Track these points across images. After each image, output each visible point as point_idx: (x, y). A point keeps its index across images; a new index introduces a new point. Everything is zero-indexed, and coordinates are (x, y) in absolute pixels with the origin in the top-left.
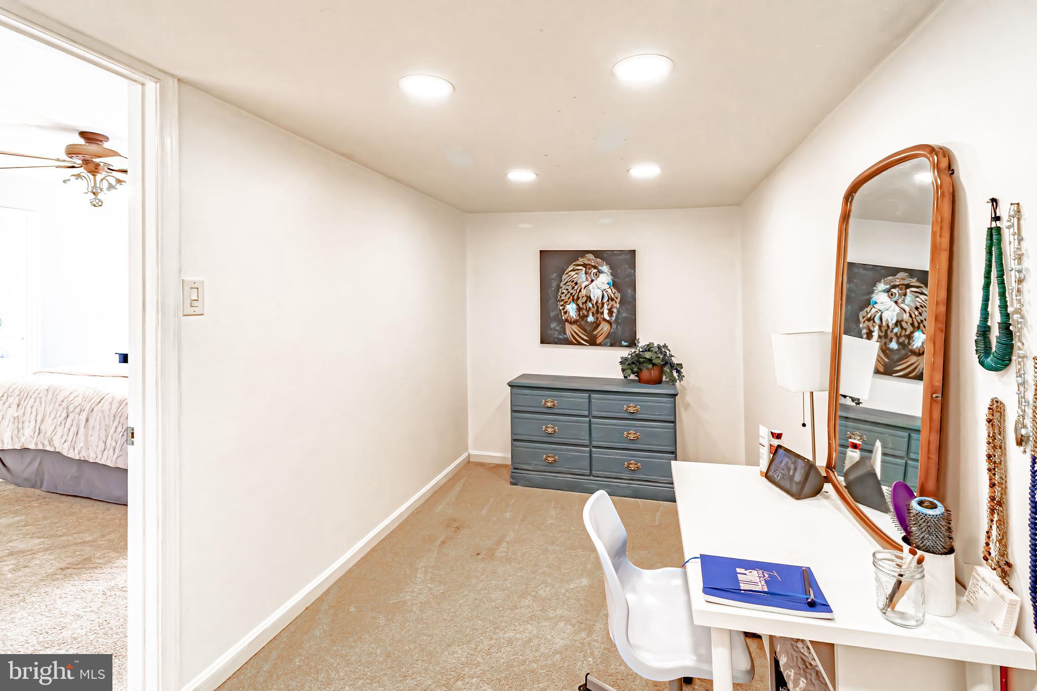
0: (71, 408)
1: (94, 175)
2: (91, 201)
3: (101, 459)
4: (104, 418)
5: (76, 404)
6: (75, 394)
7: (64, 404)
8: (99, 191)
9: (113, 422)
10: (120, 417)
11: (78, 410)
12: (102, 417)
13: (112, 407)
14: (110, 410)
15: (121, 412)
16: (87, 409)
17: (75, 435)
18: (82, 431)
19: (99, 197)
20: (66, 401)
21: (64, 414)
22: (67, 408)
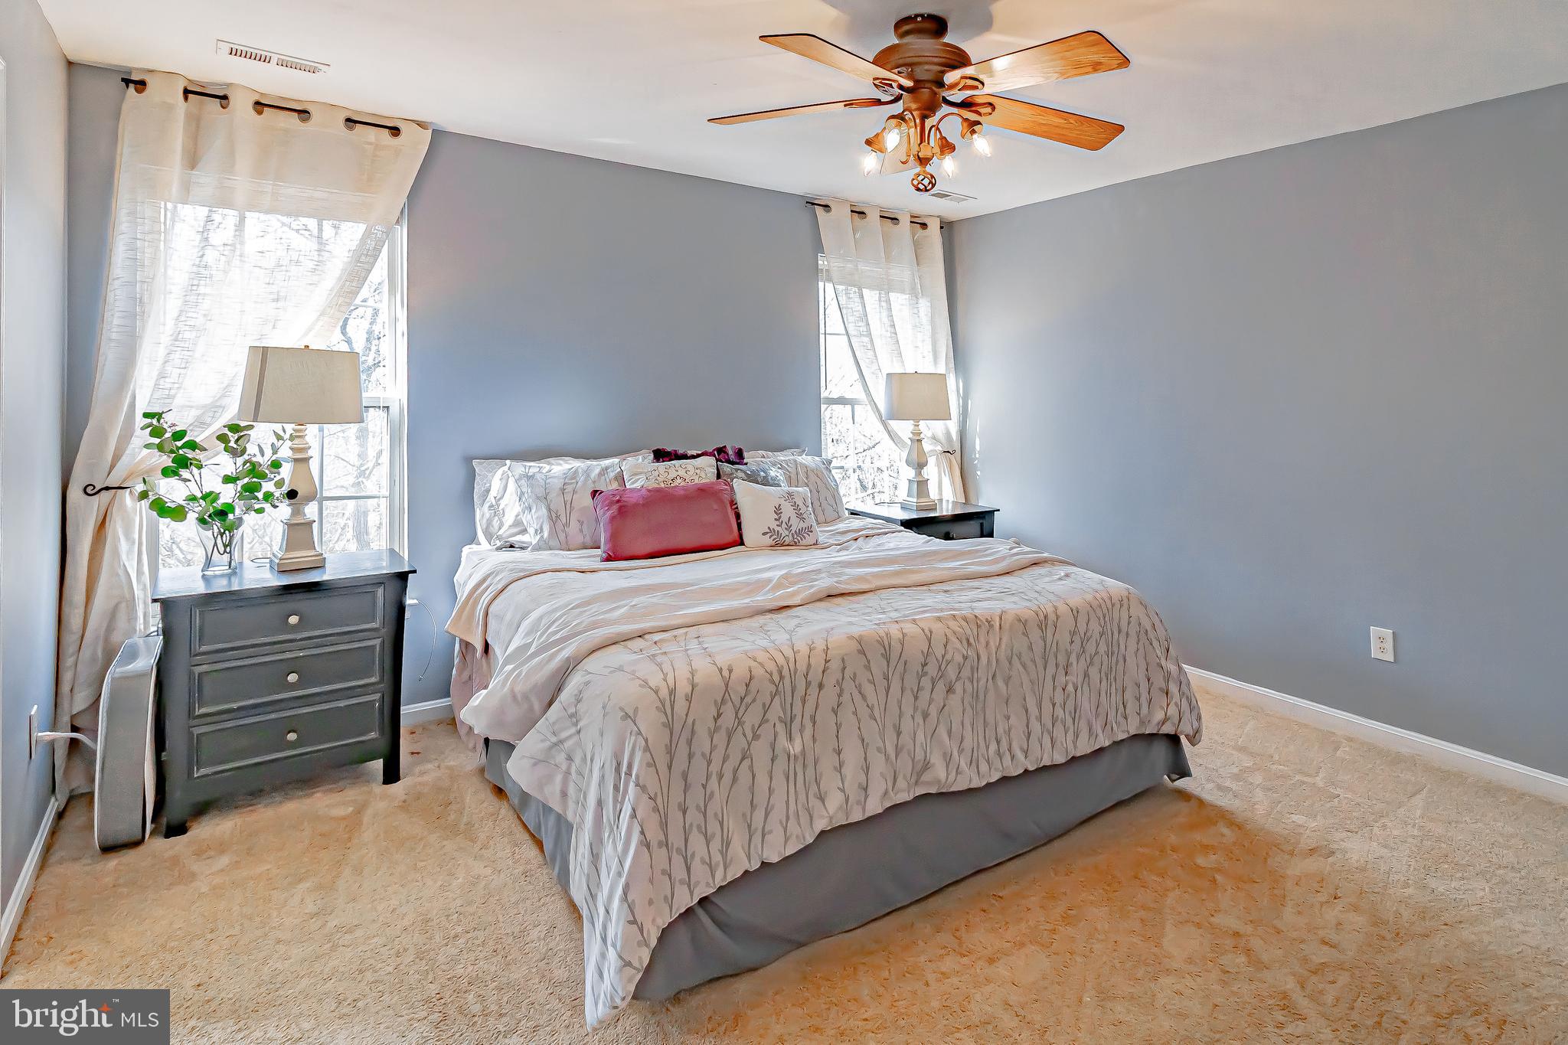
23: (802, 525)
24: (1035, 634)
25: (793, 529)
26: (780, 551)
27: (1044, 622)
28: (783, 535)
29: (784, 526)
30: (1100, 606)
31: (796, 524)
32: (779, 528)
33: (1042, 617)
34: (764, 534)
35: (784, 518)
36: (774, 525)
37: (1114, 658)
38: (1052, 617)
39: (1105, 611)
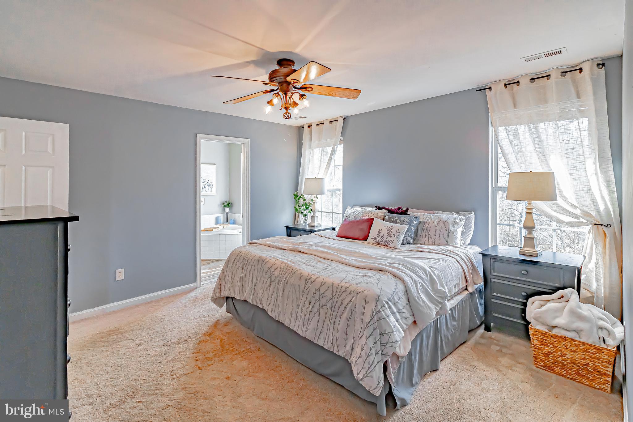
0: (273, 279)
1: (286, 94)
2: (284, 115)
3: (294, 327)
4: (295, 291)
5: (276, 275)
6: (275, 267)
7: (269, 273)
8: (289, 106)
9: (302, 297)
10: (307, 294)
11: (277, 280)
12: (294, 291)
13: (301, 283)
14: (299, 286)
15: (308, 290)
16: (283, 281)
17: (276, 300)
18: (280, 298)
19: (289, 111)
20: (269, 271)
21: (268, 283)
22: (271, 277)
23: (389, 239)
24: (303, 282)
25: (384, 239)
26: (377, 247)
27: (308, 280)
28: (379, 241)
29: (380, 237)
30: (337, 288)
31: (386, 238)
32: (378, 238)
33: (308, 278)
34: (372, 238)
35: (381, 234)
36: (376, 236)
37: (335, 314)
38: (312, 280)
39: (339, 291)
